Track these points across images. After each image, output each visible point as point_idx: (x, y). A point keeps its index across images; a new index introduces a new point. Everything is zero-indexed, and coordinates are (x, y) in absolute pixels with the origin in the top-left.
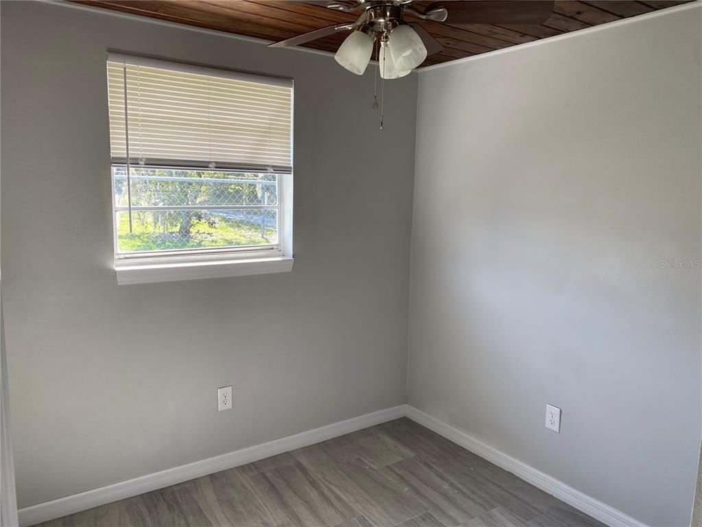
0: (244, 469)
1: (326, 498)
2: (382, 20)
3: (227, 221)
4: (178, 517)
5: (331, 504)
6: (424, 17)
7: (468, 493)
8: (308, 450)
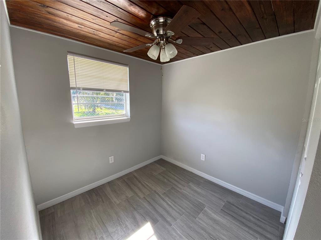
0: (118, 179)
1: (144, 186)
2: (162, 42)
3: (105, 108)
4: (99, 198)
5: (145, 187)
6: (174, 42)
7: (182, 179)
8: (136, 171)
